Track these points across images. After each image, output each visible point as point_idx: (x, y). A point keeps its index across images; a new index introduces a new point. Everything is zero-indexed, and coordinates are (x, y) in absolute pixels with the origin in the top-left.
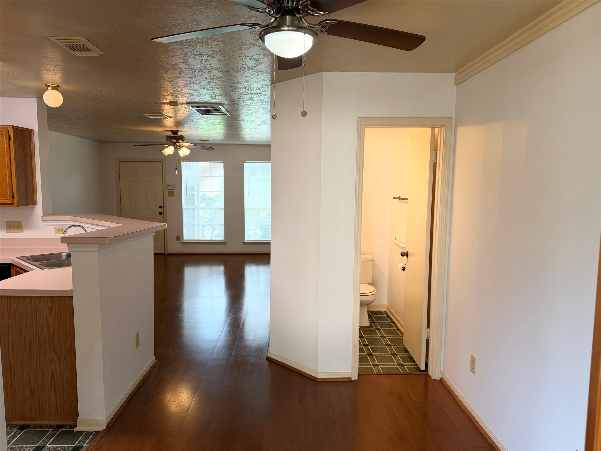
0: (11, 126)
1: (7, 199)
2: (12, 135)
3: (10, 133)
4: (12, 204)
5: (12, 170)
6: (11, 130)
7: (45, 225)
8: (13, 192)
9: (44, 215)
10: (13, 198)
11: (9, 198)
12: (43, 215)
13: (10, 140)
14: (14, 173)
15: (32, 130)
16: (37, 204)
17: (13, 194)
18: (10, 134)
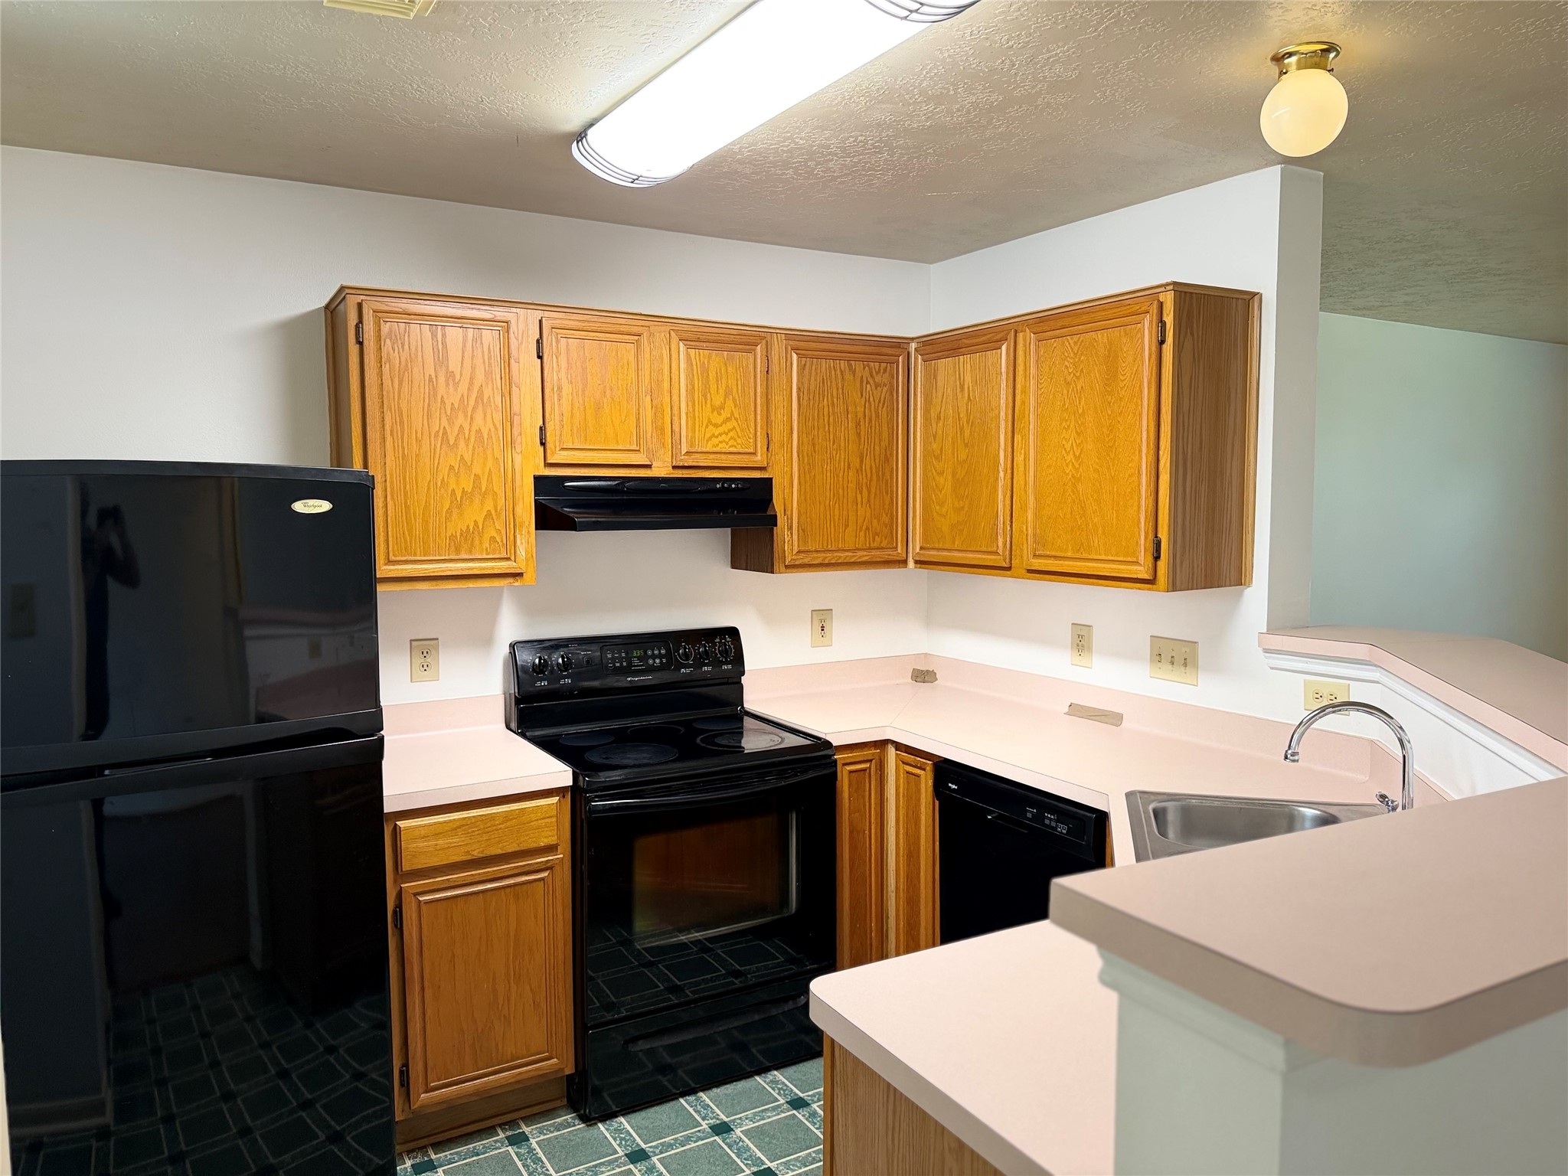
0: (1168, 284)
1: (1137, 563)
2: (1169, 319)
3: (1165, 315)
4: (1151, 582)
5: (1161, 453)
6: (1168, 299)
7: (1272, 668)
8: (1156, 537)
9: (1274, 628)
10: (1157, 558)
11: (1143, 559)
12: (1267, 629)
13: (1162, 342)
14: (1165, 466)
15: (1254, 294)
16: (1249, 584)
17: (1158, 545)
18: (1164, 319)
